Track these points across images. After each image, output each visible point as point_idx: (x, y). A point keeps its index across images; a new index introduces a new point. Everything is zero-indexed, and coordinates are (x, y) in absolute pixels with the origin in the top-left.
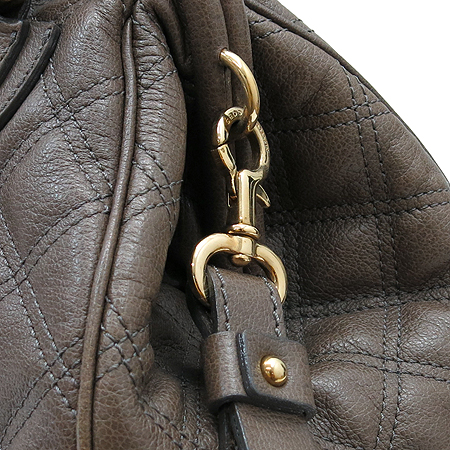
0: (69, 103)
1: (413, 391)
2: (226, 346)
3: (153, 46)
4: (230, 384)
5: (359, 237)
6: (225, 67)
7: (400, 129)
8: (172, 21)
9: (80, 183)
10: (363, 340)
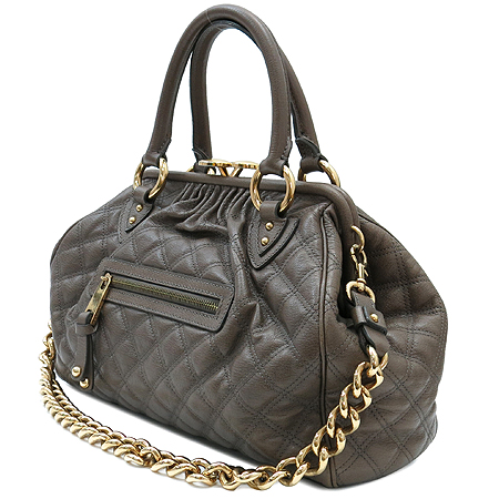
0: (306, 240)
1: (417, 339)
2: (359, 310)
3: (330, 224)
4: (361, 319)
5: (397, 295)
6: (354, 231)
7: (410, 256)
8: (335, 217)
9: (313, 263)
10: (400, 324)
